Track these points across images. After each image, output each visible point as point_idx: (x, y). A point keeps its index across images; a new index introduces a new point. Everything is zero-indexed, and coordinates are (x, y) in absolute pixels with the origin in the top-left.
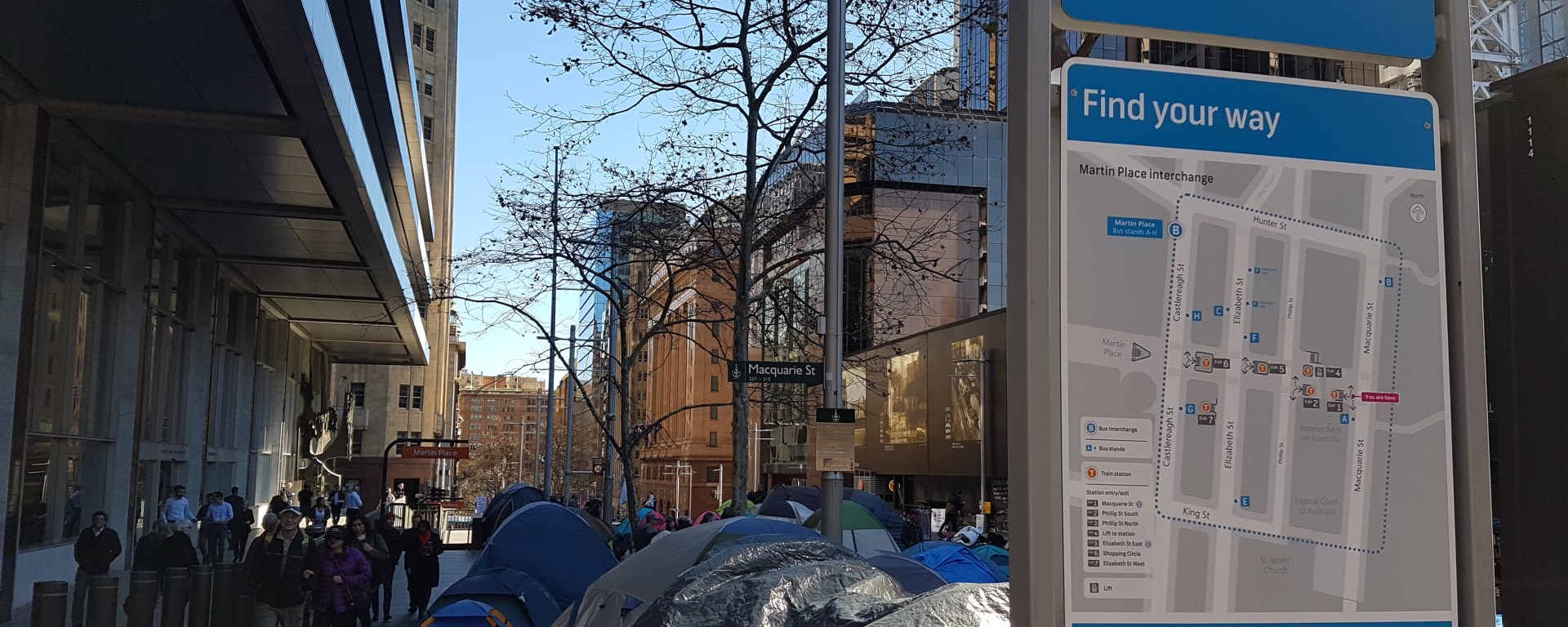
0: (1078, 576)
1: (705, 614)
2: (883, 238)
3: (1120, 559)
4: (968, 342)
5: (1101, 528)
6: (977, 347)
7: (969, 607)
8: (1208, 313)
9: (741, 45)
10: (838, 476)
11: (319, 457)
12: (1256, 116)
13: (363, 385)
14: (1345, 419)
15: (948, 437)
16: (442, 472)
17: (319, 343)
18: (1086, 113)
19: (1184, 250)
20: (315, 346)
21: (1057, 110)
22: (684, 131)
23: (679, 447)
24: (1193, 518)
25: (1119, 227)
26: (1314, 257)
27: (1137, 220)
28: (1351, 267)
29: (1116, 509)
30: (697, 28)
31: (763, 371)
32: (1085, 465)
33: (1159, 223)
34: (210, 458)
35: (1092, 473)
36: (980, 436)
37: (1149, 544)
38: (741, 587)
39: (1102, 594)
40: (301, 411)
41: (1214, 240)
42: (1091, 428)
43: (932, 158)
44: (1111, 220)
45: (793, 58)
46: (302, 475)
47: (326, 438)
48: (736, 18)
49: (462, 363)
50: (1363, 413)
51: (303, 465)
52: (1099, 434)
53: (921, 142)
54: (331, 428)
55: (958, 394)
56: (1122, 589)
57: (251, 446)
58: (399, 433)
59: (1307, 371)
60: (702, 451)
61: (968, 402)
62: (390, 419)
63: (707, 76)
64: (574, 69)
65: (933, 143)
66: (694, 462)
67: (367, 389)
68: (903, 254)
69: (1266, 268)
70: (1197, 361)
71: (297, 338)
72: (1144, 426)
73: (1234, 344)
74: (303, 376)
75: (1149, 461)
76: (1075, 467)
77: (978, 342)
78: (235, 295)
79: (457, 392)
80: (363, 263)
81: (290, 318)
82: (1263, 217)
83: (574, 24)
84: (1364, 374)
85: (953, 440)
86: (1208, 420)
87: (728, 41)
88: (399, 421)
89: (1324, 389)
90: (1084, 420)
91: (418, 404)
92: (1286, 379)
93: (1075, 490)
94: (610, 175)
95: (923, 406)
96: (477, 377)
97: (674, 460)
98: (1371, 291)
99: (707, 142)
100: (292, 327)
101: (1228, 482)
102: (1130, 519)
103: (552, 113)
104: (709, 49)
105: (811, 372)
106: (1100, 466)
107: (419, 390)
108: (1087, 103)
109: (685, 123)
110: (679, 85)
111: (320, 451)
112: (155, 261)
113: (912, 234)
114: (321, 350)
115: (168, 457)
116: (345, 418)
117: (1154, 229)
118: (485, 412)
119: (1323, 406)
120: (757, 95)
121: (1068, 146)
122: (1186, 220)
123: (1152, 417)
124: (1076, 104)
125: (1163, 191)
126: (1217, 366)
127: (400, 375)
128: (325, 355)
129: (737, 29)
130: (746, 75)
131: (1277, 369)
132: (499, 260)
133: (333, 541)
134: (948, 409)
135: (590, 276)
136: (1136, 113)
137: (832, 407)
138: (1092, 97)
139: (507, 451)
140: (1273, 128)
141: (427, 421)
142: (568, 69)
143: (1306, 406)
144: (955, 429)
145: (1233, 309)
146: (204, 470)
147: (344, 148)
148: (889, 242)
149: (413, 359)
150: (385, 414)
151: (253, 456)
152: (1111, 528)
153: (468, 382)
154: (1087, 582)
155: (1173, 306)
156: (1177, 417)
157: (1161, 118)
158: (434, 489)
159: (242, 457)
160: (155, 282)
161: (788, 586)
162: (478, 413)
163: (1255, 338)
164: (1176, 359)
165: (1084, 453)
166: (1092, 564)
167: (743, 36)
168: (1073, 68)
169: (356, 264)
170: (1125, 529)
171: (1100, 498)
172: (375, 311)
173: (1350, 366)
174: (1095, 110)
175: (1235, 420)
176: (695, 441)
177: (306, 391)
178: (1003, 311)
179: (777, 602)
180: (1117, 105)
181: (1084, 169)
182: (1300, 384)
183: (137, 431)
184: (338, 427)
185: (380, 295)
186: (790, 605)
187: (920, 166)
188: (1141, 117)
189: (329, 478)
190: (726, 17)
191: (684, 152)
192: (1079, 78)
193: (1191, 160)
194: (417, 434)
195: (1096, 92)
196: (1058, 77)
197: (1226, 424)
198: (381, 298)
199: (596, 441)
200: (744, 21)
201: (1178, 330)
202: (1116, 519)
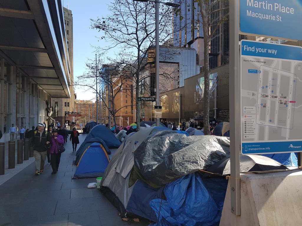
0: (243, 135)
1: (154, 143)
2: (165, 73)
3: (250, 131)
4: (177, 93)
5: (247, 126)
6: (178, 94)
7: (210, 141)
8: (265, 87)
9: (136, 34)
10: (159, 119)
11: (50, 116)
12: (273, 51)
13: (57, 102)
14: (287, 106)
15: (173, 111)
16: (74, 119)
17: (49, 94)
18: (245, 50)
19: (261, 75)
20: (48, 94)
21: (240, 49)
22: (124, 51)
23: (120, 114)
24: (262, 124)
25: (250, 71)
26: (283, 77)
27: (253, 70)
28: (288, 78)
29: (249, 123)
30: (127, 30)
31: (144, 99)
32: (244, 115)
33: (257, 70)
34: (30, 117)
35: (245, 116)
36: (179, 111)
37: (255, 129)
38: (160, 138)
39: (247, 138)
40: (46, 107)
41: (266, 73)
42: (245, 108)
43: (173, 57)
44: (249, 70)
45: (147, 36)
46: (47, 120)
47: (51, 113)
48: (135, 28)
49: (76, 98)
50: (290, 105)
51: (47, 118)
52: (247, 109)
53: (171, 53)
54: (52, 111)
55: (175, 103)
56: (250, 137)
57: (38, 115)
58: (65, 112)
59: (281, 97)
60: (124, 114)
61: (177, 104)
62: (63, 109)
63: (129, 40)
64: (103, 39)
65: (174, 54)
66: (123, 117)
67: (58, 103)
68: (169, 76)
69: (274, 79)
70: (263, 96)
71: (45, 93)
72: (254, 108)
73: (269, 93)
74: (46, 100)
75: (255, 114)
76: (243, 116)
77: (178, 93)
78: (33, 84)
79: (75, 103)
80: (58, 78)
81: (43, 89)
82: (274, 69)
83: (103, 29)
84: (290, 98)
85: (174, 112)
86: (265, 107)
87: (133, 33)
88: (65, 109)
89: (284, 100)
90: (244, 107)
91: (68, 106)
92: (277, 99)
93: (243, 120)
94: (109, 60)
95: (168, 105)
96: (79, 100)
97: (119, 116)
98: (291, 83)
99: (129, 53)
100: (44, 91)
101: (268, 118)
102: (252, 124)
103: (99, 48)
104: (129, 34)
105: (153, 99)
106: (247, 115)
107: (68, 103)
108: (245, 48)
109: (125, 50)
110: (124, 42)
111: (50, 115)
112: (18, 78)
113: (170, 72)
114: (49, 95)
115: (22, 117)
116: (55, 109)
117: (256, 72)
118: (81, 107)
119: (283, 104)
120: (140, 44)
121: (242, 56)
122: (261, 70)
123: (255, 106)
124: (243, 48)
125: (258, 64)
126: (266, 97)
127: (64, 100)
128: (50, 96)
129: (135, 30)
130: (137, 40)
131: (276, 97)
132: (87, 77)
133: (54, 133)
134: (173, 106)
135: (105, 81)
136: (253, 50)
137: (157, 106)
138: (246, 47)
139: (86, 115)
140: (276, 53)
141: (70, 109)
142: (102, 39)
143: (281, 104)
144: (174, 110)
145: (269, 86)
146: (29, 119)
147: (56, 55)
148: (166, 74)
149: (67, 97)
150: (62, 108)
151: (38, 116)
152: (249, 126)
153: (77, 101)
154: (244, 136)
155: (259, 86)
156: (260, 106)
157: (257, 51)
158: (73, 122)
159: (36, 116)
160: (18, 82)
161: (169, 138)
162: (79, 107)
163: (272, 92)
164: (260, 95)
165: (244, 113)
166: (245, 133)
167: (136, 32)
168: (242, 41)
169: (57, 78)
170: (251, 126)
171: (247, 121)
172: (61, 88)
173: (288, 96)
174: (246, 49)
175: (269, 106)
176: (123, 113)
177: (47, 103)
178: (184, 87)
179: (167, 141)
180: (250, 48)
181: (244, 60)
182: (280, 100)
183: (16, 112)
184: (54, 110)
185: (62, 84)
186: (170, 141)
187: (171, 58)
188: (254, 51)
189: (53, 120)
190: (133, 28)
191: (124, 56)
192: (243, 43)
193: (262, 59)
194: (69, 112)
195: (246, 46)
196: (240, 43)
197: (268, 107)
198: (62, 85)
199: (103, 113)
200: (137, 29)
201: (260, 90)
202: (249, 125)
